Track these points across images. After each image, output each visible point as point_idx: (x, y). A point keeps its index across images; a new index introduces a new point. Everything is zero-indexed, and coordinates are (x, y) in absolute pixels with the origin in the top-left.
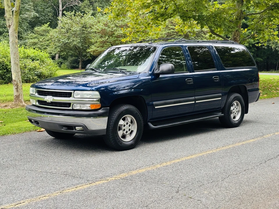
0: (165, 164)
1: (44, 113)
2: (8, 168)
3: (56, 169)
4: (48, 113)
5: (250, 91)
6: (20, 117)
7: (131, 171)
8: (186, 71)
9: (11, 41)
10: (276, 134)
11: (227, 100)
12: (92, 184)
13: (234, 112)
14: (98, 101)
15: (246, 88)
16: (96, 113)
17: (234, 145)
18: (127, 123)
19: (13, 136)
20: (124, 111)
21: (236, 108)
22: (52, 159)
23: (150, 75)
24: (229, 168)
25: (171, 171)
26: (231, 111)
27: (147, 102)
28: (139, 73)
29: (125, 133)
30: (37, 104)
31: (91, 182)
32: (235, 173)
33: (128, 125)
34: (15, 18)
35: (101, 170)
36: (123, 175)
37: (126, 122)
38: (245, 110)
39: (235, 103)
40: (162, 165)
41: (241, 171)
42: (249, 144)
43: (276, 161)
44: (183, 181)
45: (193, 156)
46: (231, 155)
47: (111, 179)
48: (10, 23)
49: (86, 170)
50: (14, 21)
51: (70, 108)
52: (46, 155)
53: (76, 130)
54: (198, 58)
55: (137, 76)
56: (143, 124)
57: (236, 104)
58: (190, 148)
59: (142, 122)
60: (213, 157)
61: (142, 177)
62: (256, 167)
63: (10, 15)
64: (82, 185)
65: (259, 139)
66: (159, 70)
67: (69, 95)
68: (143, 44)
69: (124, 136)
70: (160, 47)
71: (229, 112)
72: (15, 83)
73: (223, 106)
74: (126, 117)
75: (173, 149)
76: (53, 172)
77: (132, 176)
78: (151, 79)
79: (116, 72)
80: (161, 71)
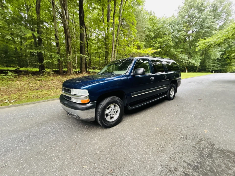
15: (177, 81)
28: (122, 75)
38: (176, 91)
51: (71, 101)
55: (120, 77)
71: (170, 93)
80: (136, 74)
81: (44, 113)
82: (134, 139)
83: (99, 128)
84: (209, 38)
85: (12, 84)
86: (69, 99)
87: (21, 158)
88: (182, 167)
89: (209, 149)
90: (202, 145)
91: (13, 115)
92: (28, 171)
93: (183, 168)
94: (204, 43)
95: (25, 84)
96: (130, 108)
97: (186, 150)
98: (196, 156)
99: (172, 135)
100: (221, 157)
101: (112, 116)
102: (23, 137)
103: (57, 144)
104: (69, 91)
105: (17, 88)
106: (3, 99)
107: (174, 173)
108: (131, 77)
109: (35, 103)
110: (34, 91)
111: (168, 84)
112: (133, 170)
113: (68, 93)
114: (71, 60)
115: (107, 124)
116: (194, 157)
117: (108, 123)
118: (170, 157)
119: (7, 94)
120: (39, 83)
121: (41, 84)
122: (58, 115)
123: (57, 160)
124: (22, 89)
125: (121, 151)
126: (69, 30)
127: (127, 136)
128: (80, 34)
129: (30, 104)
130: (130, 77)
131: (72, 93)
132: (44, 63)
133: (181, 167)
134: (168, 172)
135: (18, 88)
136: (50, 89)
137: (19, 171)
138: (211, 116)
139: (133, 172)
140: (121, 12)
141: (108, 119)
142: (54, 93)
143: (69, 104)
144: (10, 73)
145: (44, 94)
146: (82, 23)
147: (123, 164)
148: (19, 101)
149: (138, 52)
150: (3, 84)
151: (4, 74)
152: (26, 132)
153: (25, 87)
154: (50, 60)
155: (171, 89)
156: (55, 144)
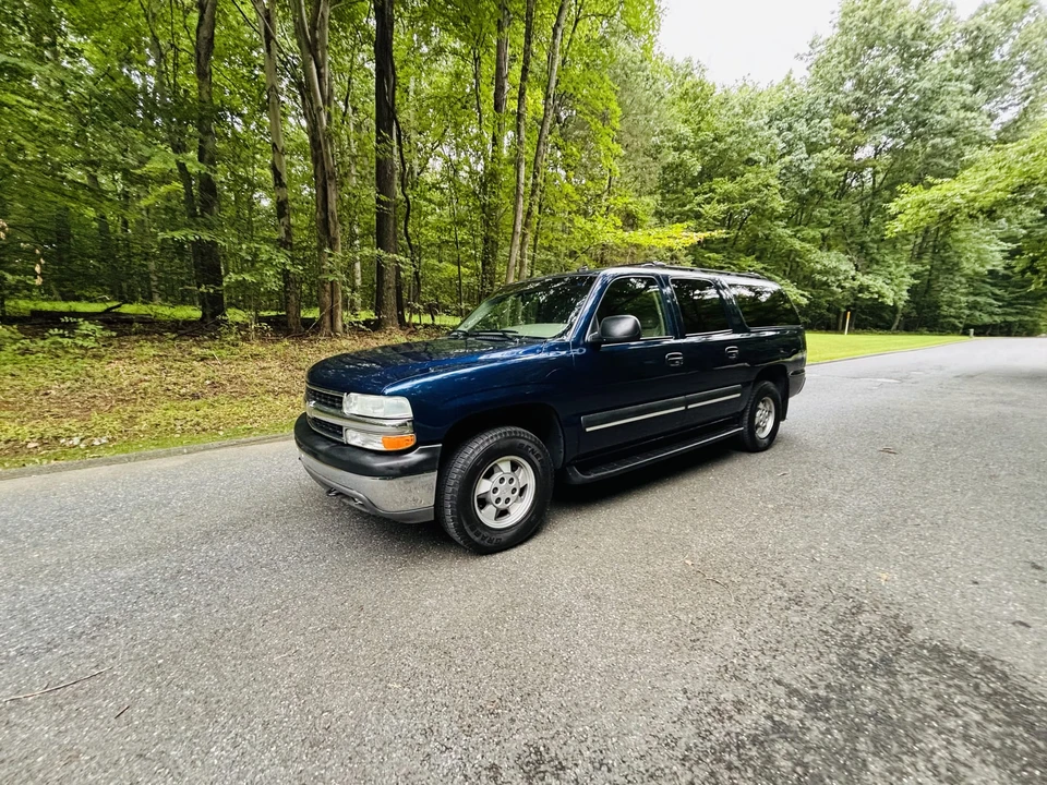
8: (667, 335)
15: (785, 368)
23: (575, 346)
27: (563, 416)
28: (545, 342)
51: (343, 439)
55: (536, 349)
71: (754, 421)
80: (605, 335)
81: (231, 494)
82: (587, 597)
83: (451, 554)
84: (945, 180)
85: (97, 373)
86: (335, 433)
87: (155, 651)
88: (765, 700)
89: (884, 643)
90: (858, 626)
91: (105, 494)
92: (187, 693)
93: (771, 705)
94: (923, 203)
95: (146, 374)
96: (579, 477)
97: (792, 642)
98: (825, 666)
99: (744, 589)
100: (927, 673)
101: (501, 505)
102: (156, 577)
103: (287, 608)
104: (336, 403)
105: (114, 389)
106: (61, 431)
107: (730, 718)
108: (585, 350)
109: (188, 453)
110: (185, 403)
111: (745, 385)
112: (577, 705)
113: (332, 411)
114: (339, 274)
115: (484, 538)
116: (816, 668)
117: (486, 534)
118: (725, 663)
119: (76, 412)
120: (204, 369)
121: (211, 374)
122: (284, 502)
123: (290, 660)
124: (134, 393)
125: (535, 637)
126: (332, 146)
127: (562, 585)
128: (379, 162)
129: (169, 454)
130: (581, 351)
131: (348, 408)
132: (224, 284)
133: (762, 701)
134: (709, 714)
135: (121, 389)
136: (247, 397)
137: (154, 691)
138: (918, 521)
139: (575, 710)
140: (556, 68)
141: (487, 516)
142: (266, 413)
143: (334, 453)
144: (86, 327)
145: (222, 415)
146: (386, 115)
147: (538, 681)
148: (125, 441)
149: (627, 243)
150: (58, 371)
151: (61, 331)
152: (164, 561)
153: (147, 384)
154: (252, 275)
155: (761, 406)
156: (278, 607)
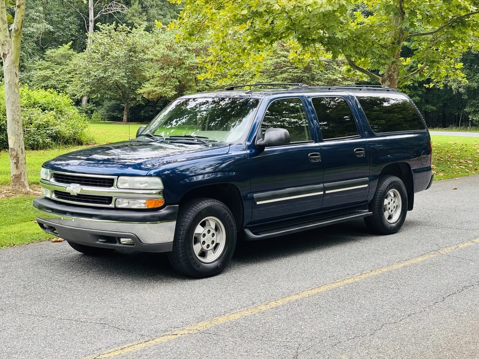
0: (273, 304)
1: (65, 213)
2: (3, 312)
3: (85, 313)
4: (73, 214)
5: (416, 171)
6: (22, 214)
7: (216, 318)
8: (309, 139)
9: (8, 81)
10: (461, 246)
11: (377, 188)
12: (149, 342)
13: (389, 208)
14: (159, 193)
15: (409, 166)
16: (155, 215)
17: (390, 268)
18: (209, 231)
19: (11, 250)
20: (203, 210)
21: (393, 201)
22: (80, 294)
23: (249, 147)
24: (382, 311)
25: (284, 316)
26: (384, 207)
27: (242, 194)
28: (230, 145)
29: (206, 248)
30: (54, 197)
31: (147, 339)
32: (393, 321)
33: (211, 233)
34: (14, 41)
35: (164, 316)
36: (202, 326)
37: (208, 229)
38: (408, 205)
39: (391, 193)
40: (268, 306)
41: (403, 316)
42: (416, 265)
43: (461, 297)
44: (306, 336)
45: (322, 289)
46: (385, 287)
47: (182, 332)
48: (6, 49)
49: (138, 315)
50: (13, 47)
51: (112, 206)
52: (68, 287)
53: (120, 243)
54: (328, 115)
55: (226, 150)
56: (235, 232)
57: (392, 195)
58: (316, 274)
59: (235, 228)
60: (354, 290)
61: (236, 328)
62: (427, 310)
63: (6, 37)
64: (132, 344)
65: (432, 256)
66: (263, 139)
67: (108, 183)
68: (235, 94)
69: (203, 254)
70: (265, 99)
71: (382, 208)
72: (14, 153)
73: (370, 198)
74: (207, 220)
75: (288, 275)
76: (81, 320)
77: (217, 327)
78: (251, 155)
79: (189, 141)
96: (252, 235)
111: (372, 178)
